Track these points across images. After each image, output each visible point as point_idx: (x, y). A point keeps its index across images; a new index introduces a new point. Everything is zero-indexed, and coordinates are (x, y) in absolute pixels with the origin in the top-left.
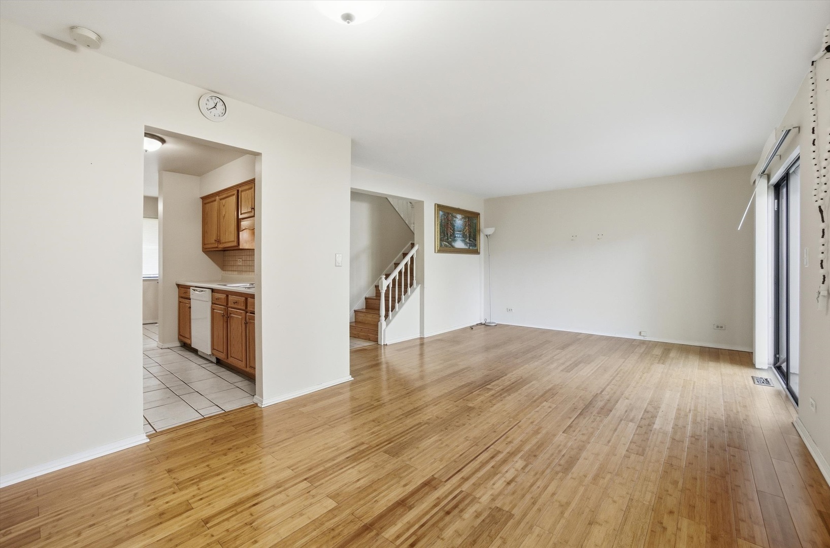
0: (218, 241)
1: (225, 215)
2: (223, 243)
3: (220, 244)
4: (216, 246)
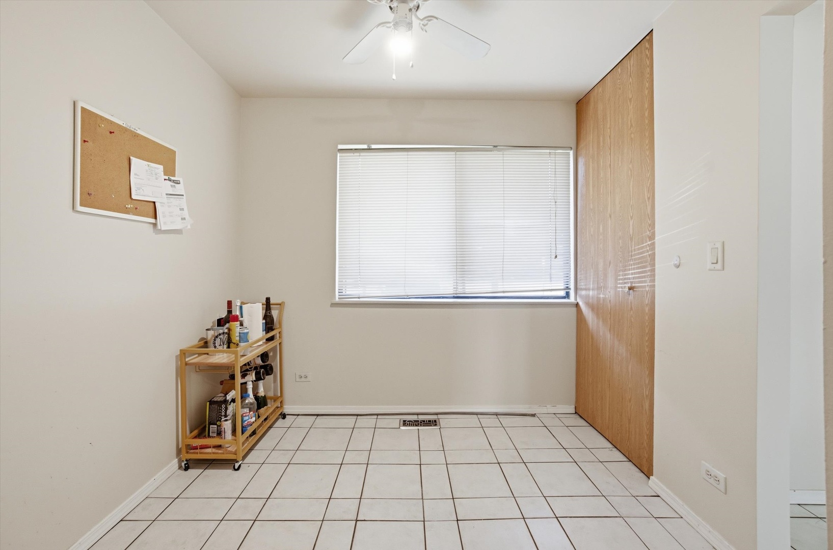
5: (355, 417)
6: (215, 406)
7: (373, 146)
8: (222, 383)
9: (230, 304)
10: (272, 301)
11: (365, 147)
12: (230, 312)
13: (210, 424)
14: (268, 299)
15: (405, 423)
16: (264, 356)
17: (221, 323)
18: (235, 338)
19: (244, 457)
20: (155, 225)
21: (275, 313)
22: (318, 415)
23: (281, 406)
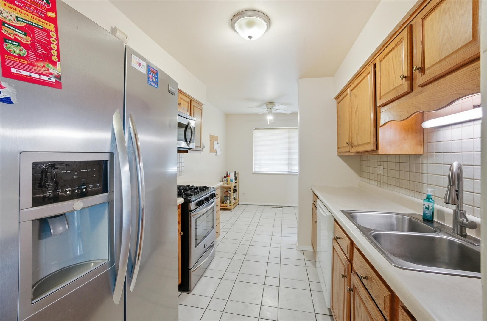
0: (350, 144)
1: (357, 108)
2: (356, 146)
3: (353, 147)
4: (348, 150)
5: (258, 206)
6: (225, 197)
7: (264, 128)
8: (225, 193)
9: (227, 172)
10: (236, 172)
11: (262, 128)
12: (227, 175)
13: (224, 201)
14: (235, 172)
15: (273, 207)
16: (235, 187)
17: (225, 177)
18: (229, 181)
19: (233, 209)
20: (216, 154)
21: (237, 175)
22: (248, 205)
23: (238, 201)
